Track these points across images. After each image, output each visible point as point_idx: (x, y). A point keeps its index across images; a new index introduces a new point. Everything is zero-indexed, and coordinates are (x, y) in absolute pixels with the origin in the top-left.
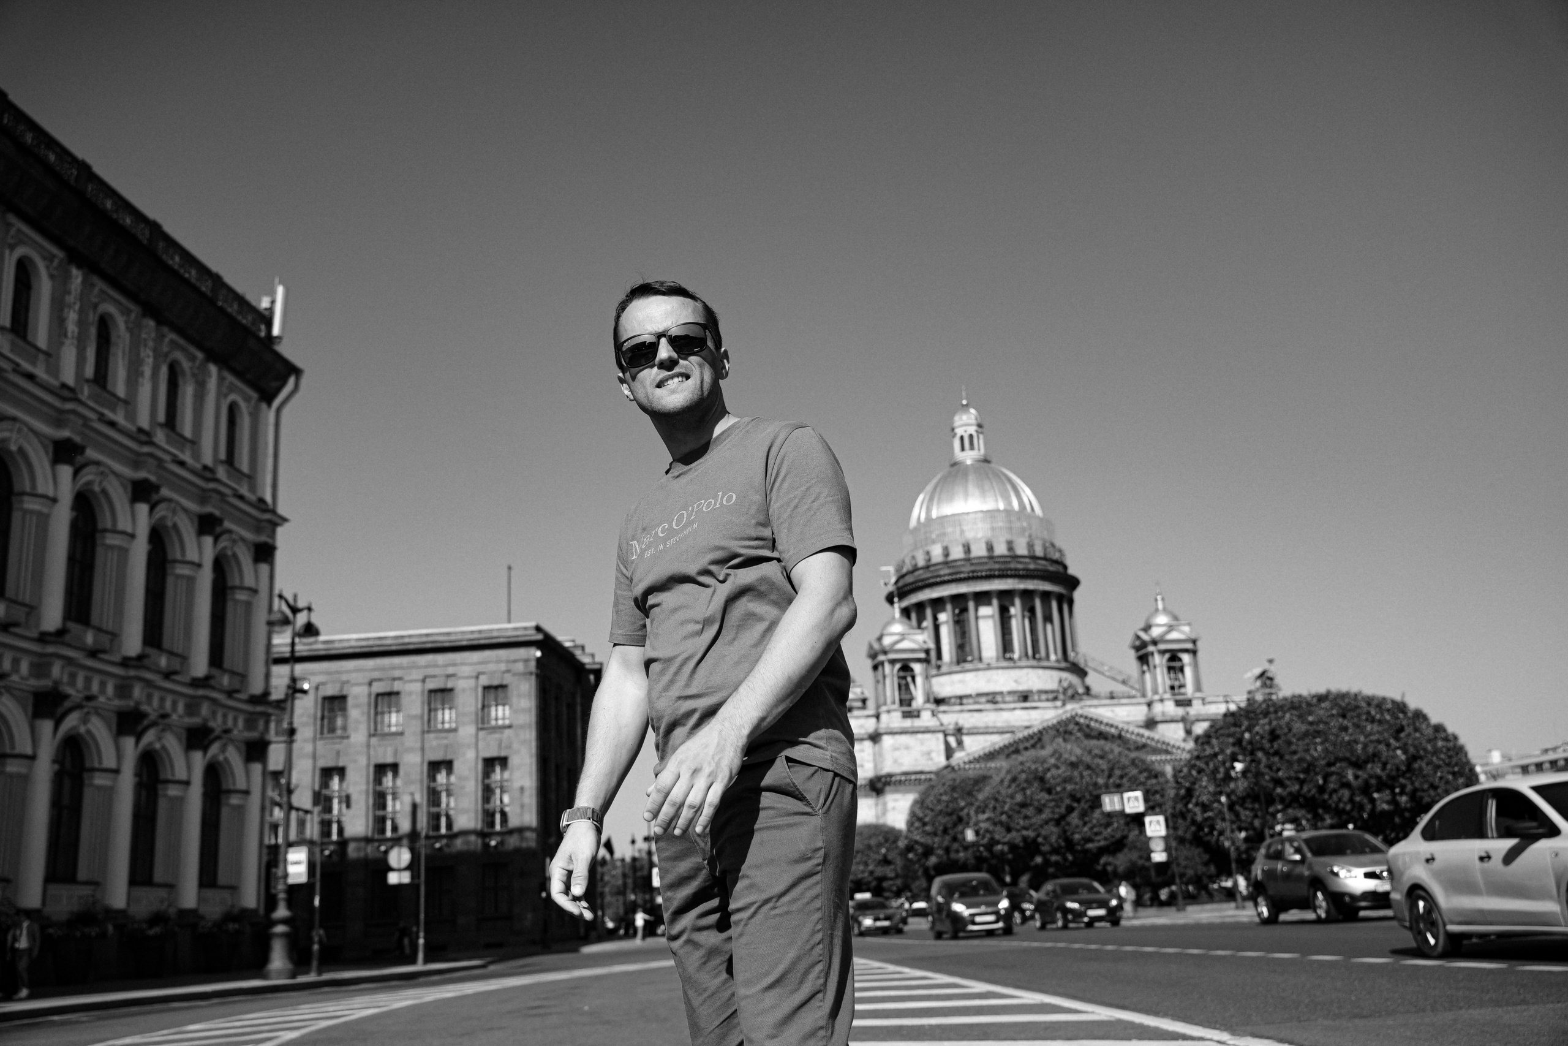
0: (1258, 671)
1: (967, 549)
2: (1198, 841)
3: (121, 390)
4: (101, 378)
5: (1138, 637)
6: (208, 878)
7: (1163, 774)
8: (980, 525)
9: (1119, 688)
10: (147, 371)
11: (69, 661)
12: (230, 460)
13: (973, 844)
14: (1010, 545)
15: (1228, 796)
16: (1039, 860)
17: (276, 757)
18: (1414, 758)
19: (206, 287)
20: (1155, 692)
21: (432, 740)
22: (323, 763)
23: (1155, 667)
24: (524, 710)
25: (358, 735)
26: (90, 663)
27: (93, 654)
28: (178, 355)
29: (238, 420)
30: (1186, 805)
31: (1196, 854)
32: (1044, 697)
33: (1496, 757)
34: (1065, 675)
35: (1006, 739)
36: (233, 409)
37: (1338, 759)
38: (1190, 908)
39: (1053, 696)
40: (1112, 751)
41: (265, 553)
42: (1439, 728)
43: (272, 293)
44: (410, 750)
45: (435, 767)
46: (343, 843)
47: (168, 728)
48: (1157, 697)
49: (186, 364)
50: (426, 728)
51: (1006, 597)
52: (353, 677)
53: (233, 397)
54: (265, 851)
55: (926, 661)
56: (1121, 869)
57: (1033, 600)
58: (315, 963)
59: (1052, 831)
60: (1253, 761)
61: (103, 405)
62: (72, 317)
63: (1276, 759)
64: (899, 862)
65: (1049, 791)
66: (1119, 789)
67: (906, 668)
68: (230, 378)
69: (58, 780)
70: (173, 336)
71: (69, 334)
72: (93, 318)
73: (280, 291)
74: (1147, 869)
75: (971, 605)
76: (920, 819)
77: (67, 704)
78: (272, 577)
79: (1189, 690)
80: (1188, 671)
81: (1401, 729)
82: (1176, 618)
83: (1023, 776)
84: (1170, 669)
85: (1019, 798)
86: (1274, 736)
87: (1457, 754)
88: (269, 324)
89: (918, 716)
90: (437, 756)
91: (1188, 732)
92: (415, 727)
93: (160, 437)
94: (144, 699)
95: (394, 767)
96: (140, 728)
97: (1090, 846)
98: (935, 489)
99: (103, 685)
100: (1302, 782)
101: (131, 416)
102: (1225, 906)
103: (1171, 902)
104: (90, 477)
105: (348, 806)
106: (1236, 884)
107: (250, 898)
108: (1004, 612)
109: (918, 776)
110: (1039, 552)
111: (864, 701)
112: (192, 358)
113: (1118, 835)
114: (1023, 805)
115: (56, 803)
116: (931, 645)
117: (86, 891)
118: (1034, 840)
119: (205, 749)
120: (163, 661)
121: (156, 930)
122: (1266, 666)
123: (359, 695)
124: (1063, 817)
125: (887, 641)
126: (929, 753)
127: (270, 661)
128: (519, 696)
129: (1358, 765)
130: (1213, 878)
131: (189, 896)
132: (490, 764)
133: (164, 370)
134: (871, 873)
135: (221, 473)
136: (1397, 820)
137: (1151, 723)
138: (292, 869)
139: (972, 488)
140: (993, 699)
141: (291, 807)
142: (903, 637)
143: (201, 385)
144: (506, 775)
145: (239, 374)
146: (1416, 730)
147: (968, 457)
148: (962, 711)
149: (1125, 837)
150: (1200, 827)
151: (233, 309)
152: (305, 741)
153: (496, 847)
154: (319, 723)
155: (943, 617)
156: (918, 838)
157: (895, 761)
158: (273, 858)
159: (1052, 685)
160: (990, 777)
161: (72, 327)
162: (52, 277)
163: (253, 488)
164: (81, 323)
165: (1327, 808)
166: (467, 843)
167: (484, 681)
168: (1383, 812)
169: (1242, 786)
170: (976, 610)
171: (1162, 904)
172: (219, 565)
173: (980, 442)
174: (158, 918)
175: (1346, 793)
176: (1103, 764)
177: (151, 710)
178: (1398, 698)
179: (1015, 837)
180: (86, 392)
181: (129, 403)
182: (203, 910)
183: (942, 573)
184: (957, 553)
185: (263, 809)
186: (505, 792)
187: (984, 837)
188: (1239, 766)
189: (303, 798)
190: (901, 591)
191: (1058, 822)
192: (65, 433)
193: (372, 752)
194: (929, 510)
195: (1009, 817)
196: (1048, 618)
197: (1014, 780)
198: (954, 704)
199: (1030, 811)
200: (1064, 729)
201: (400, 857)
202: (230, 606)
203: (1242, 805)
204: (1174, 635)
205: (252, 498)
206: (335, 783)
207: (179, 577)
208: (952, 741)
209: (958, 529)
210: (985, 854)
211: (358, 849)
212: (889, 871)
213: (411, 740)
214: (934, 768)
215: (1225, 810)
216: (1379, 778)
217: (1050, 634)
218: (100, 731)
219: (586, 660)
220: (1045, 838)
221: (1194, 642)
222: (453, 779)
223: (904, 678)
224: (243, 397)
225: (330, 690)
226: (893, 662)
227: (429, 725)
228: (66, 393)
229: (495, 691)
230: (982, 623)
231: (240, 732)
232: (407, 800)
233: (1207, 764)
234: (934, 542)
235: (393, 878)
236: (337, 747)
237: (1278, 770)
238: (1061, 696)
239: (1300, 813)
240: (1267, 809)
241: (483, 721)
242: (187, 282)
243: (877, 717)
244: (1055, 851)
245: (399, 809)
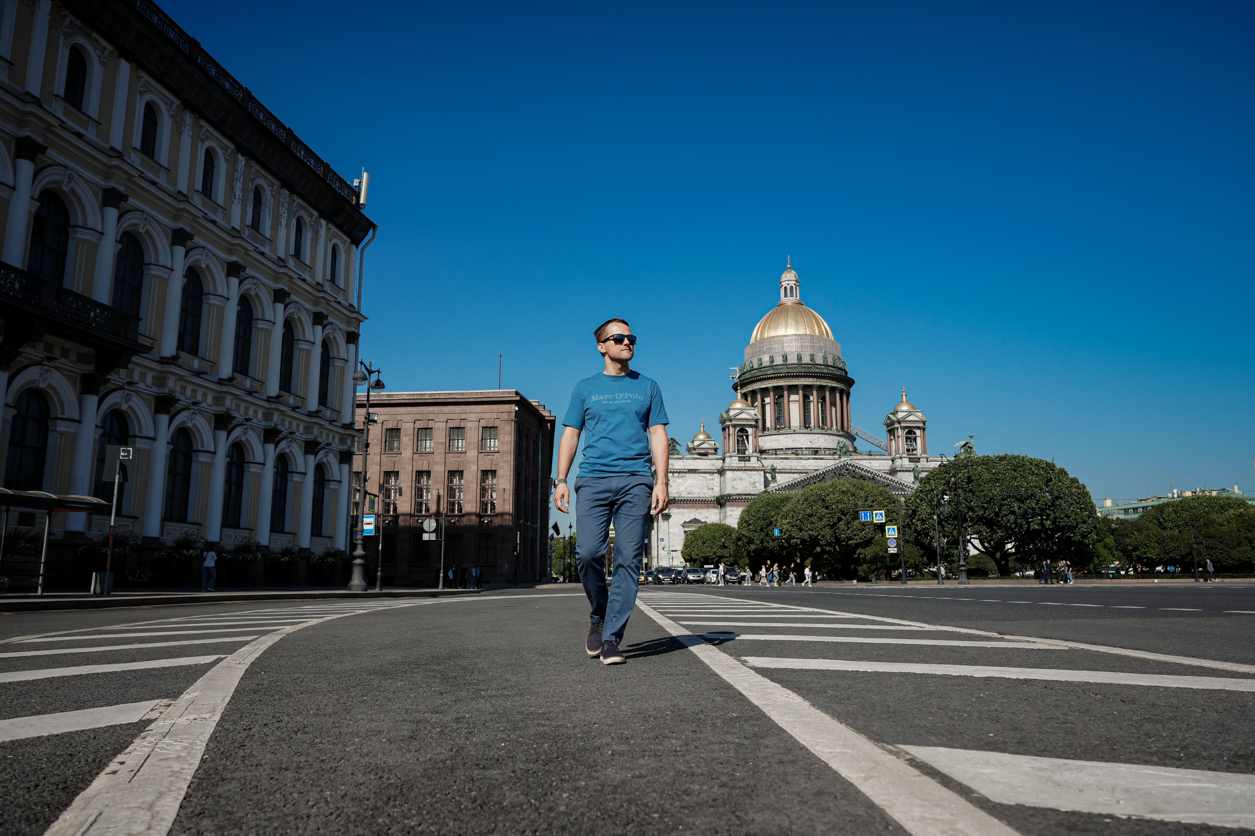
0: (963, 443)
1: (785, 358)
2: (917, 542)
3: (268, 234)
4: (256, 225)
5: (889, 418)
6: (317, 530)
7: (899, 501)
8: (794, 344)
9: (874, 449)
10: (284, 222)
11: (236, 397)
12: (333, 279)
13: (778, 538)
14: (812, 357)
15: (938, 516)
16: (818, 549)
17: (357, 463)
18: (1057, 498)
19: (320, 171)
20: (897, 452)
21: (451, 458)
22: (385, 469)
23: (898, 437)
24: (506, 443)
25: (407, 453)
26: (248, 398)
27: (250, 393)
28: (302, 213)
29: (338, 256)
30: (911, 520)
31: (916, 551)
32: (827, 452)
33: (1109, 503)
34: (841, 439)
35: (802, 477)
36: (335, 248)
37: (1009, 496)
38: (909, 582)
39: (833, 452)
40: (868, 486)
41: (352, 338)
42: (1074, 481)
43: (360, 177)
44: (437, 463)
45: (452, 474)
46: (396, 517)
47: (294, 440)
48: (898, 456)
49: (307, 219)
50: (447, 451)
51: (807, 388)
52: (405, 418)
53: (335, 241)
54: (350, 518)
55: (756, 427)
56: (868, 557)
57: (825, 392)
58: (378, 583)
59: (828, 532)
60: (955, 495)
61: (257, 242)
62: (239, 186)
63: (970, 495)
64: (732, 548)
65: (827, 508)
66: (871, 508)
67: (743, 430)
68: (334, 228)
69: (229, 466)
70: (300, 201)
71: (237, 197)
72: (251, 187)
73: (365, 175)
74: (885, 558)
75: (786, 393)
76: (746, 522)
77: (234, 422)
78: (357, 353)
79: (919, 452)
80: (919, 440)
81: (1051, 480)
82: (913, 407)
83: (813, 498)
84: (907, 438)
85: (808, 511)
86: (970, 480)
87: (1084, 497)
88: (358, 196)
89: (749, 460)
90: (454, 468)
91: (916, 478)
92: (441, 449)
93: (291, 263)
94: (280, 422)
95: (428, 473)
96: (277, 439)
97: (851, 542)
98: (767, 319)
99: (256, 412)
100: (986, 509)
101: (274, 250)
102: (931, 582)
103: (898, 578)
104: (249, 286)
105: (401, 495)
106: (939, 569)
107: (341, 544)
108: (806, 398)
109: (747, 497)
110: (830, 362)
111: (716, 450)
112: (311, 216)
113: (869, 537)
114: (811, 516)
115: (228, 481)
116: (760, 417)
117: (246, 534)
118: (816, 537)
119: (316, 454)
120: (291, 400)
121: (285, 559)
122: (969, 440)
123: (407, 428)
124: (835, 524)
125: (732, 413)
126: (754, 483)
127: (355, 406)
128: (504, 434)
129: (1021, 500)
130: (928, 565)
131: (305, 540)
132: (485, 474)
133: (294, 221)
134: (715, 553)
135: (327, 287)
136: (1043, 535)
137: (893, 472)
138: (366, 527)
139: (791, 321)
140: (796, 452)
141: (366, 493)
142: (742, 411)
143: (316, 232)
144: (495, 481)
145: (339, 227)
146: (1060, 481)
147: (789, 301)
148: (776, 459)
149: (873, 538)
150: (919, 533)
151: (336, 186)
152: (375, 455)
153: (487, 523)
154: (383, 443)
155: (767, 400)
156: (744, 533)
157: (733, 487)
158: (355, 522)
159: (833, 445)
160: (792, 498)
161: (238, 193)
162: (226, 160)
163: (346, 299)
164: (244, 190)
165: (1000, 526)
166: (470, 520)
167: (483, 423)
168: (1034, 530)
169: (947, 510)
170: (789, 397)
171: (892, 579)
172: (325, 344)
173: (797, 292)
174: (286, 552)
175: (1012, 517)
176: (862, 493)
177: (284, 428)
178: (1050, 461)
179: (805, 535)
180: (247, 233)
181: (272, 241)
182: (313, 550)
183: (768, 372)
184: (779, 361)
185: (349, 492)
186: (495, 491)
187: (785, 534)
188: (946, 498)
189: (373, 487)
190: (743, 383)
191: (832, 527)
192: (234, 258)
193: (415, 463)
194: (762, 333)
195: (802, 522)
196: (833, 404)
197: (806, 500)
198: (772, 454)
199: (814, 519)
200: (838, 472)
201: (430, 524)
202: (331, 369)
203: (947, 522)
204: (912, 418)
205: (346, 304)
206: (392, 481)
207: (300, 349)
208: (769, 476)
209: (780, 346)
210: (785, 544)
211: (405, 521)
212: (725, 552)
213: (438, 457)
214: (756, 493)
215: (936, 524)
216: (1034, 509)
217: (834, 414)
218: (254, 440)
219: (545, 414)
220: (823, 536)
221: (924, 423)
222: (463, 481)
223: (742, 436)
224: (342, 240)
225: (390, 425)
226: (735, 426)
227: (449, 449)
228: (235, 234)
229: (490, 430)
230: (791, 404)
231: (337, 445)
232: (435, 493)
233: (927, 495)
234: (764, 353)
235: (426, 537)
236: (394, 459)
237: (971, 501)
238: (838, 453)
239: (982, 528)
240: (962, 525)
241: (482, 449)
242: (308, 167)
243: (724, 460)
244: (829, 544)
245: (430, 498)
